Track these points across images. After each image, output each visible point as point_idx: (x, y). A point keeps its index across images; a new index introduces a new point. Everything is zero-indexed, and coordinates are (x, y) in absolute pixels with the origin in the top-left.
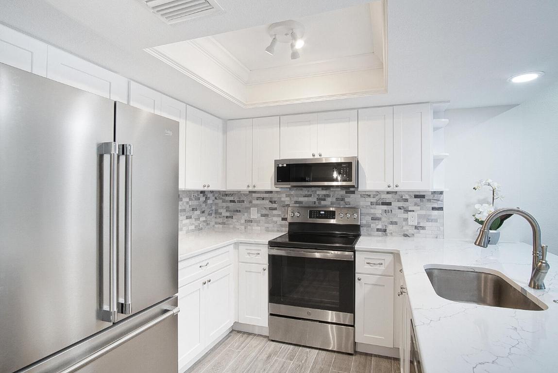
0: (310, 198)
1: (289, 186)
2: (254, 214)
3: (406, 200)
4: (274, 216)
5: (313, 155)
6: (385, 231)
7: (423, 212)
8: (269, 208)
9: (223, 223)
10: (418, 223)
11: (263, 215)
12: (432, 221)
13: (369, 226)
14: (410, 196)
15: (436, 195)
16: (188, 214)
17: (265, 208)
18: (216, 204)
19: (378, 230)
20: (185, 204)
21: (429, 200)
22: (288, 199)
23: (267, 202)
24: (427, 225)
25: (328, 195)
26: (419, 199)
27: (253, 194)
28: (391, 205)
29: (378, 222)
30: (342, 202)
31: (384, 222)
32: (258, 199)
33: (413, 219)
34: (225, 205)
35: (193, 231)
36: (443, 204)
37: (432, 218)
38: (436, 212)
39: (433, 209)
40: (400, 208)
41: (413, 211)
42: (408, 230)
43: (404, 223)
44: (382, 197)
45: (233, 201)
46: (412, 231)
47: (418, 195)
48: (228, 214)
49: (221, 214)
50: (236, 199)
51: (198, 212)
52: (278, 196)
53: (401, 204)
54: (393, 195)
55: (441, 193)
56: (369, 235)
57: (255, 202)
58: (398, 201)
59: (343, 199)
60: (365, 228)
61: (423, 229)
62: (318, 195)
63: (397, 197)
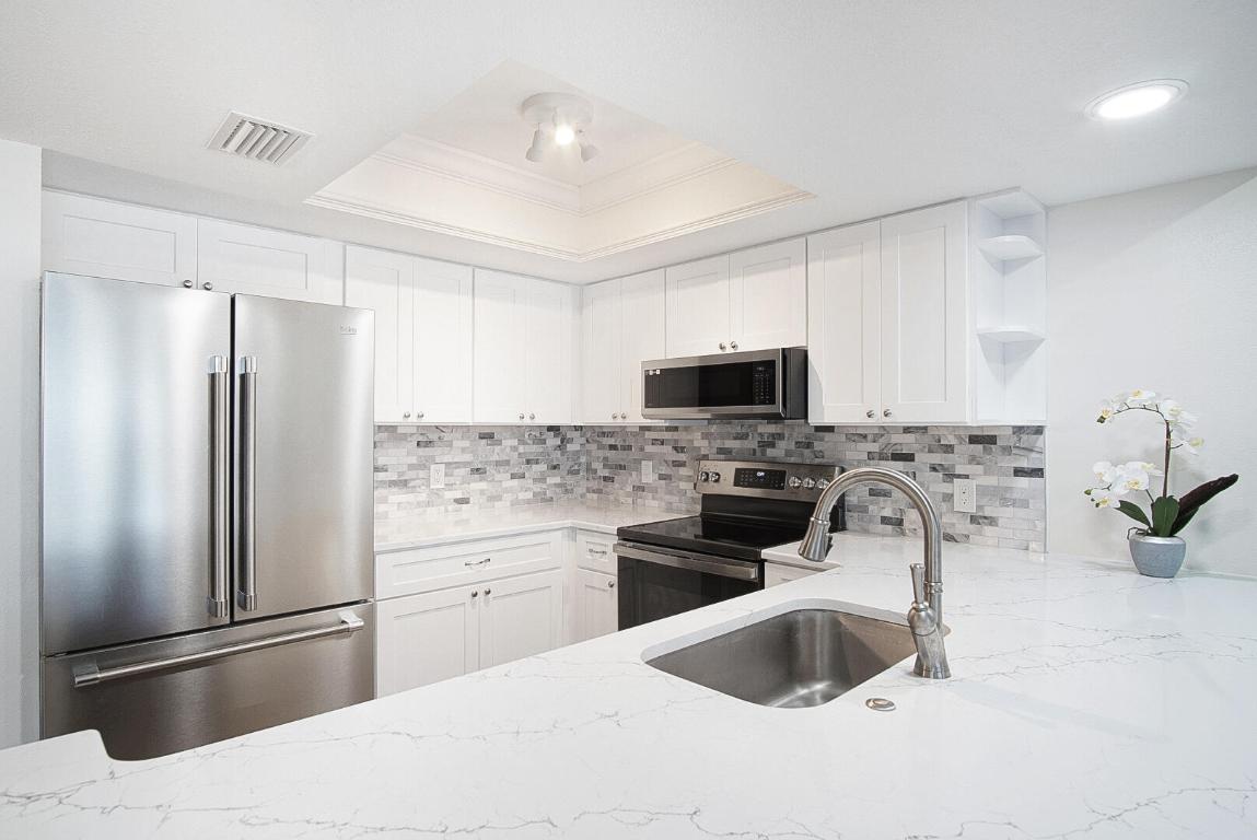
0: (746, 442)
1: (708, 416)
2: (648, 474)
3: (949, 449)
4: (680, 480)
5: (722, 348)
6: (900, 523)
7: (992, 481)
8: (673, 462)
9: (599, 491)
10: (979, 507)
11: (662, 477)
12: (1014, 505)
13: (863, 509)
14: (959, 437)
15: (1024, 437)
16: (515, 470)
17: (666, 462)
18: (588, 453)
19: (885, 520)
20: (508, 450)
21: (1007, 450)
22: (705, 443)
23: (667, 449)
24: (1004, 513)
25: (779, 434)
26: (981, 446)
27: (647, 433)
28: (913, 460)
29: (884, 501)
30: (807, 452)
31: (896, 501)
32: (654, 442)
33: (965, 496)
34: (601, 454)
35: (528, 502)
36: (1043, 461)
37: (1015, 496)
38: (1023, 482)
39: (1018, 472)
40: (934, 469)
41: (967, 477)
42: (953, 525)
43: (944, 506)
44: (893, 441)
45: (613, 447)
46: (962, 527)
47: (977, 436)
48: (606, 473)
49: (595, 471)
50: (619, 443)
51: (543, 467)
52: (689, 437)
53: (937, 458)
54: (918, 435)
55: (1039, 430)
56: (866, 532)
57: (649, 449)
58: (930, 451)
59: (809, 445)
60: (856, 515)
61: (990, 524)
62: (761, 435)
63: (927, 439)
